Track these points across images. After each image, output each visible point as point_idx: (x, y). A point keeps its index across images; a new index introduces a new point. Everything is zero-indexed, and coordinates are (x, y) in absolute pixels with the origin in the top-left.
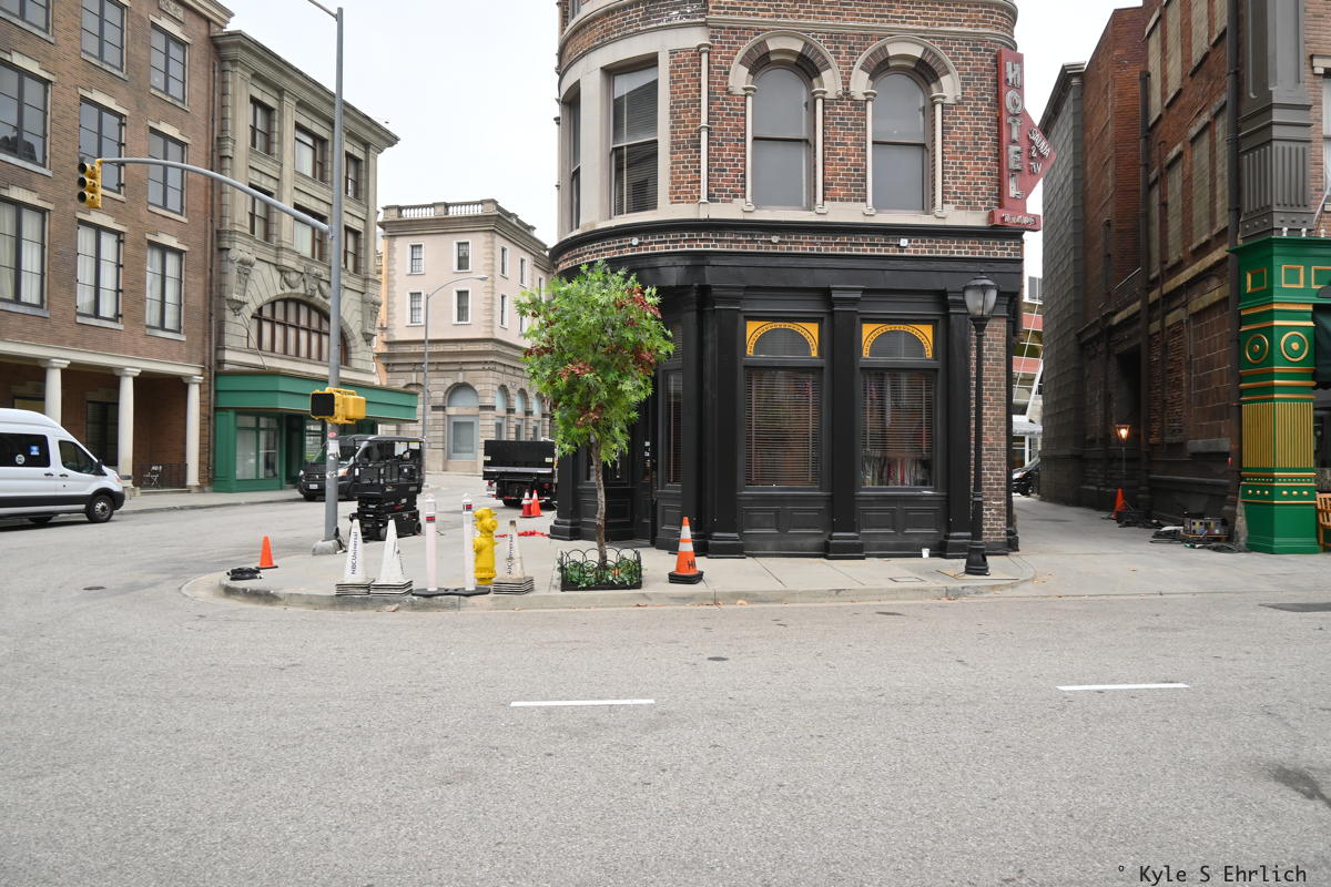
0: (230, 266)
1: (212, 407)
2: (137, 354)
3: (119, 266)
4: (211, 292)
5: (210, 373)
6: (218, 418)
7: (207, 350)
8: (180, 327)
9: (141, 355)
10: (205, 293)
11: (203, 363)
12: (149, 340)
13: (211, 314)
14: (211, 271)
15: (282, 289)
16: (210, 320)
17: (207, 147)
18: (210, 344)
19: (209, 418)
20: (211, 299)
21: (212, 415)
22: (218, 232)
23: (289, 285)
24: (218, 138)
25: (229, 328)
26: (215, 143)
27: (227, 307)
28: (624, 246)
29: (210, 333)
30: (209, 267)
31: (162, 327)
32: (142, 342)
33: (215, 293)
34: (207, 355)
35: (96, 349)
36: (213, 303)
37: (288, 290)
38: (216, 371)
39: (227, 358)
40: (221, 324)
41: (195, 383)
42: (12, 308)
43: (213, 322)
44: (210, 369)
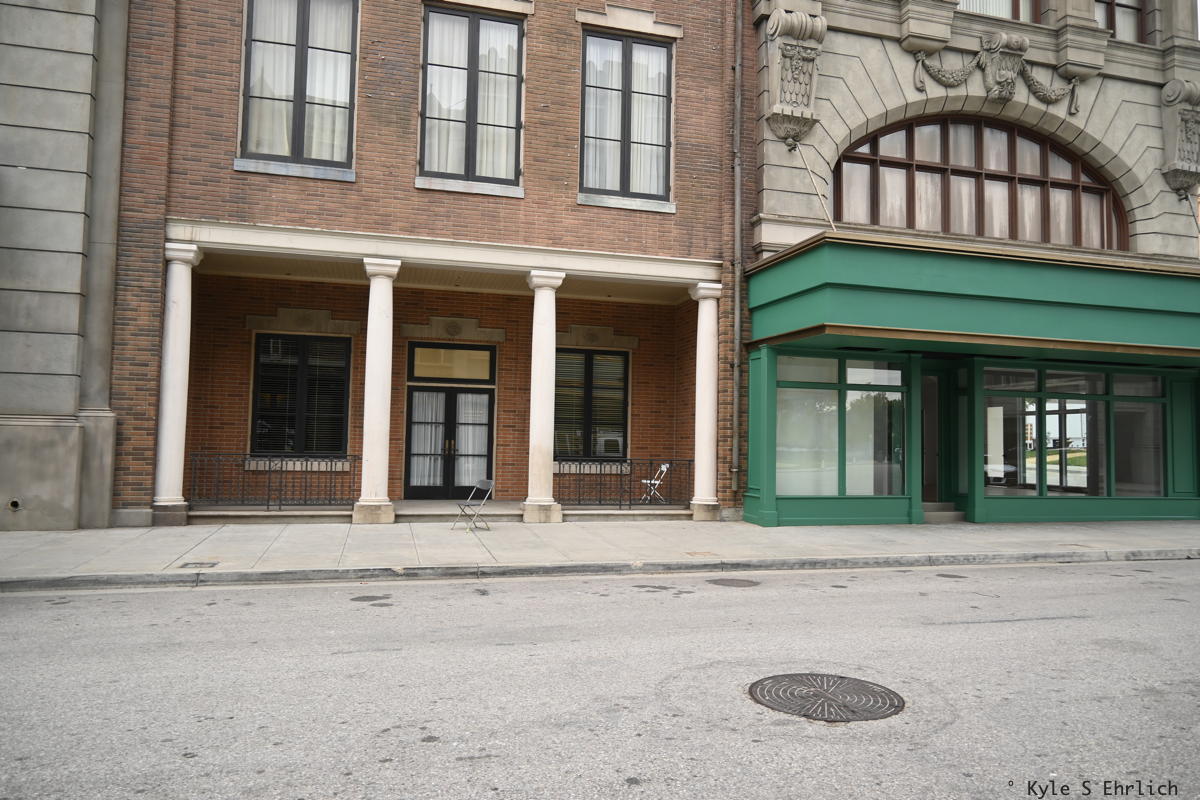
0: (769, 48)
1: (737, 342)
2: (556, 242)
3: (519, 80)
4: (734, 111)
5: (733, 273)
7: (726, 229)
8: (667, 188)
9: (567, 244)
10: (722, 118)
11: (720, 257)
12: (588, 214)
13: (734, 154)
14: (733, 69)
15: (920, 90)
16: (733, 168)
18: (733, 216)
19: (732, 366)
20: (733, 125)
21: (736, 361)
23: (939, 81)
25: (772, 177)
27: (768, 134)
29: (733, 192)
30: (729, 62)
31: (625, 190)
32: (569, 220)
34: (727, 238)
35: (459, 234)
36: (738, 132)
37: (935, 91)
38: (745, 268)
39: (765, 239)
40: (756, 172)
41: (705, 298)
42: (295, 170)
43: (738, 169)
44: (733, 265)
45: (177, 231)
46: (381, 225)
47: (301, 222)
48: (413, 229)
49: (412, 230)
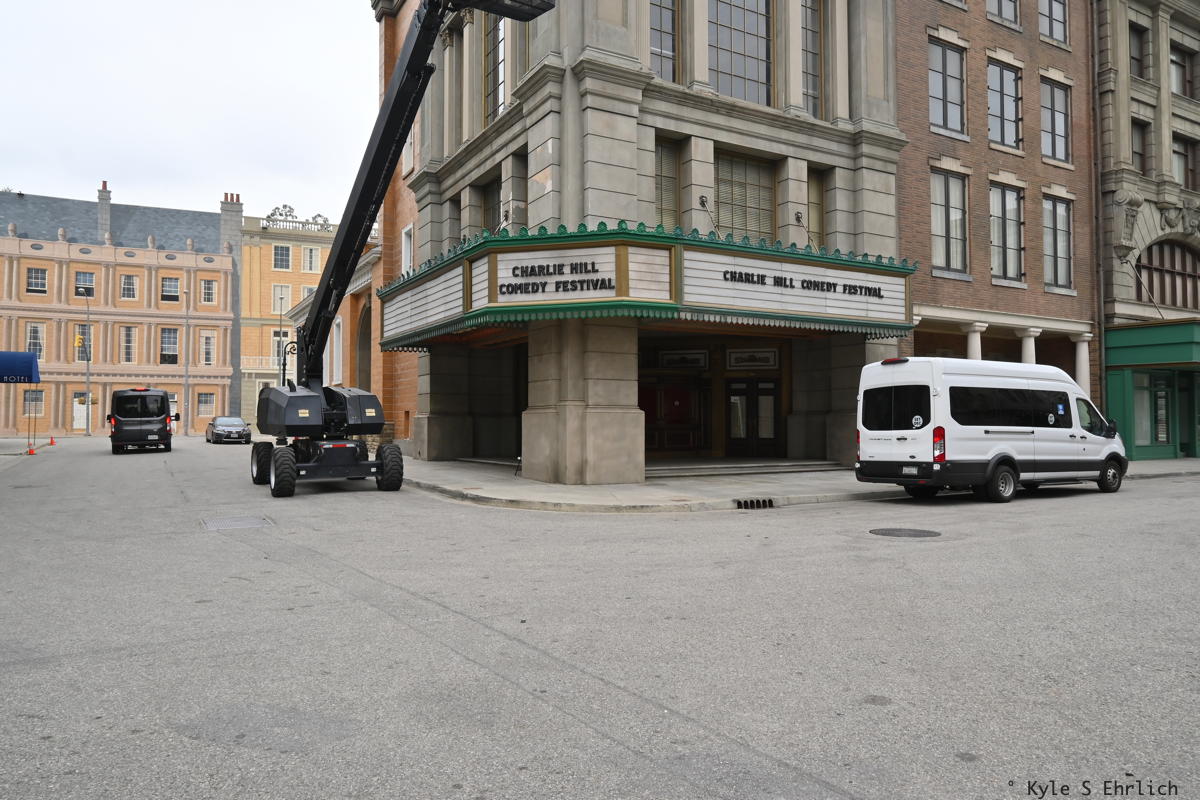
0: (1115, 210)
1: (1104, 365)
2: (1039, 313)
3: (1020, 224)
4: (1098, 241)
5: (1100, 329)
6: (1109, 378)
7: (1096, 305)
8: (1070, 282)
9: (1041, 314)
10: (1091, 244)
11: (1093, 319)
12: (1049, 297)
13: (1098, 265)
14: (1097, 218)
15: (1162, 230)
16: (1098, 272)
17: (1088, 86)
18: (1099, 297)
19: (1100, 378)
20: (1098, 248)
21: (1103, 375)
22: (1103, 175)
23: (1169, 224)
24: (1099, 73)
25: (1117, 278)
26: (1096, 79)
27: (1114, 255)
29: (1099, 285)
30: (1094, 214)
31: (1056, 284)
32: (1042, 300)
33: (1101, 243)
34: (1096, 310)
35: (1008, 310)
36: (1101, 252)
37: (1166, 230)
38: (1105, 326)
39: (1117, 311)
40: (1109, 274)
41: (1084, 341)
42: (946, 275)
43: (1102, 273)
44: (1099, 324)
45: (916, 310)
46: (979, 305)
47: (954, 303)
48: (993, 307)
49: (991, 308)
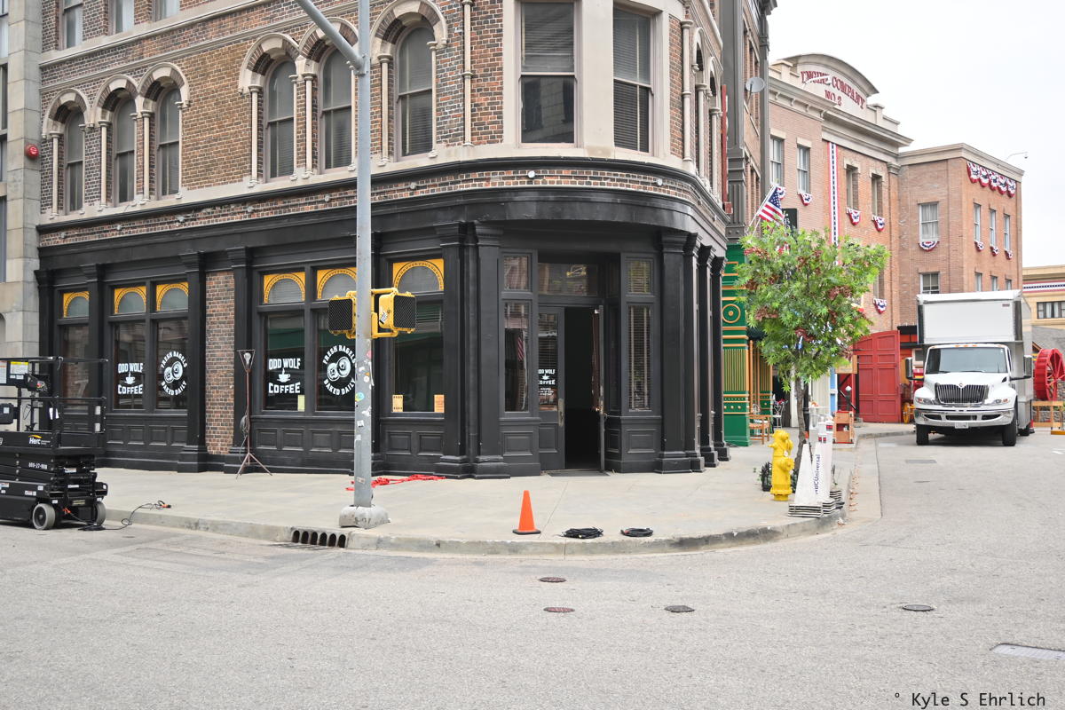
28: (648, 183)
